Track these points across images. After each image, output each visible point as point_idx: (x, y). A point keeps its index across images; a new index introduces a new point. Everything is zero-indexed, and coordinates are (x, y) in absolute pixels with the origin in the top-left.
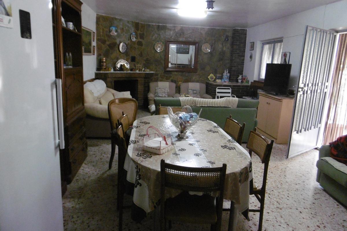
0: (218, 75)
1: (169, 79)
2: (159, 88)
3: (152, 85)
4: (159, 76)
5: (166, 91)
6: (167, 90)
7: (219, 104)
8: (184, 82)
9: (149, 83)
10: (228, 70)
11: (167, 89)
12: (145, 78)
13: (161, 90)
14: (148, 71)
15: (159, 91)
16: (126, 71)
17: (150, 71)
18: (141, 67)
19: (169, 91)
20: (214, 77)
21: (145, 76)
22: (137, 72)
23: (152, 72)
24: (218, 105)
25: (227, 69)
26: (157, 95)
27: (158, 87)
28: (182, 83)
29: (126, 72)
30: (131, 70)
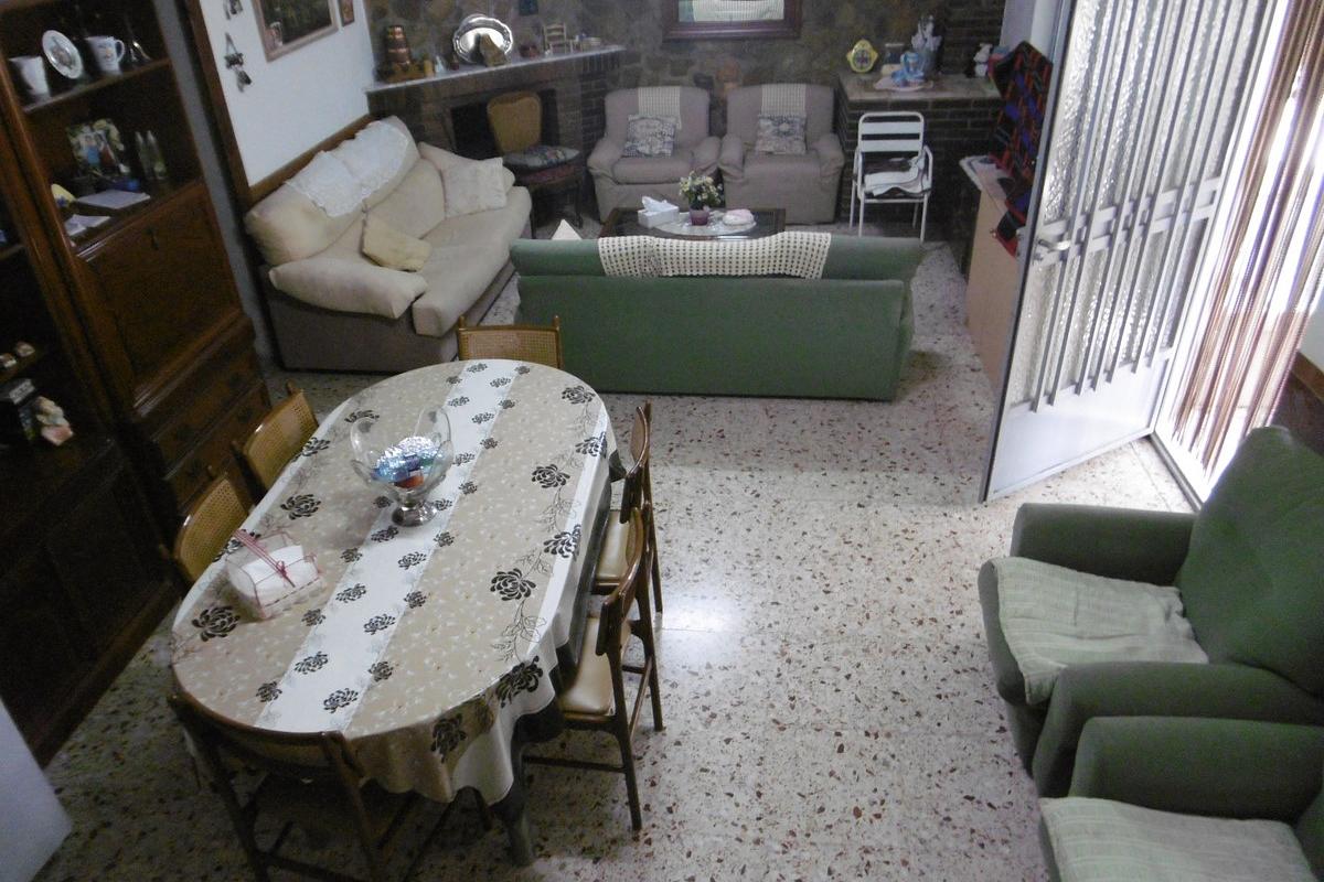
0: (887, 45)
1: (684, 74)
2: (643, 118)
3: (615, 103)
4: (643, 61)
5: (668, 131)
6: (674, 121)
7: (747, 264)
8: (745, 84)
9: (604, 93)
10: (934, 22)
11: (672, 120)
12: (584, 77)
13: (648, 127)
14: (595, 48)
15: (640, 129)
16: (496, 65)
17: (604, 44)
18: (565, 34)
19: (679, 127)
20: (874, 56)
21: (585, 69)
22: (549, 57)
23: (614, 49)
24: (747, 269)
25: (931, 18)
26: (631, 148)
27: (636, 112)
28: (740, 86)
29: (494, 69)
30: (523, 50)
